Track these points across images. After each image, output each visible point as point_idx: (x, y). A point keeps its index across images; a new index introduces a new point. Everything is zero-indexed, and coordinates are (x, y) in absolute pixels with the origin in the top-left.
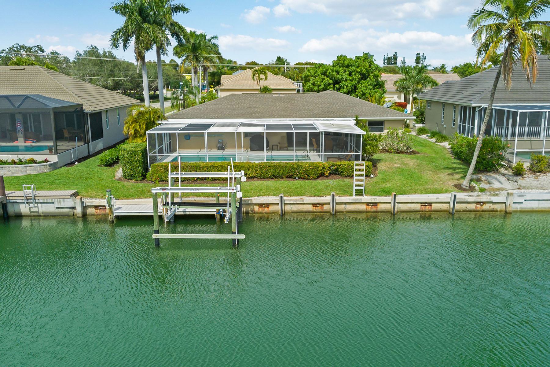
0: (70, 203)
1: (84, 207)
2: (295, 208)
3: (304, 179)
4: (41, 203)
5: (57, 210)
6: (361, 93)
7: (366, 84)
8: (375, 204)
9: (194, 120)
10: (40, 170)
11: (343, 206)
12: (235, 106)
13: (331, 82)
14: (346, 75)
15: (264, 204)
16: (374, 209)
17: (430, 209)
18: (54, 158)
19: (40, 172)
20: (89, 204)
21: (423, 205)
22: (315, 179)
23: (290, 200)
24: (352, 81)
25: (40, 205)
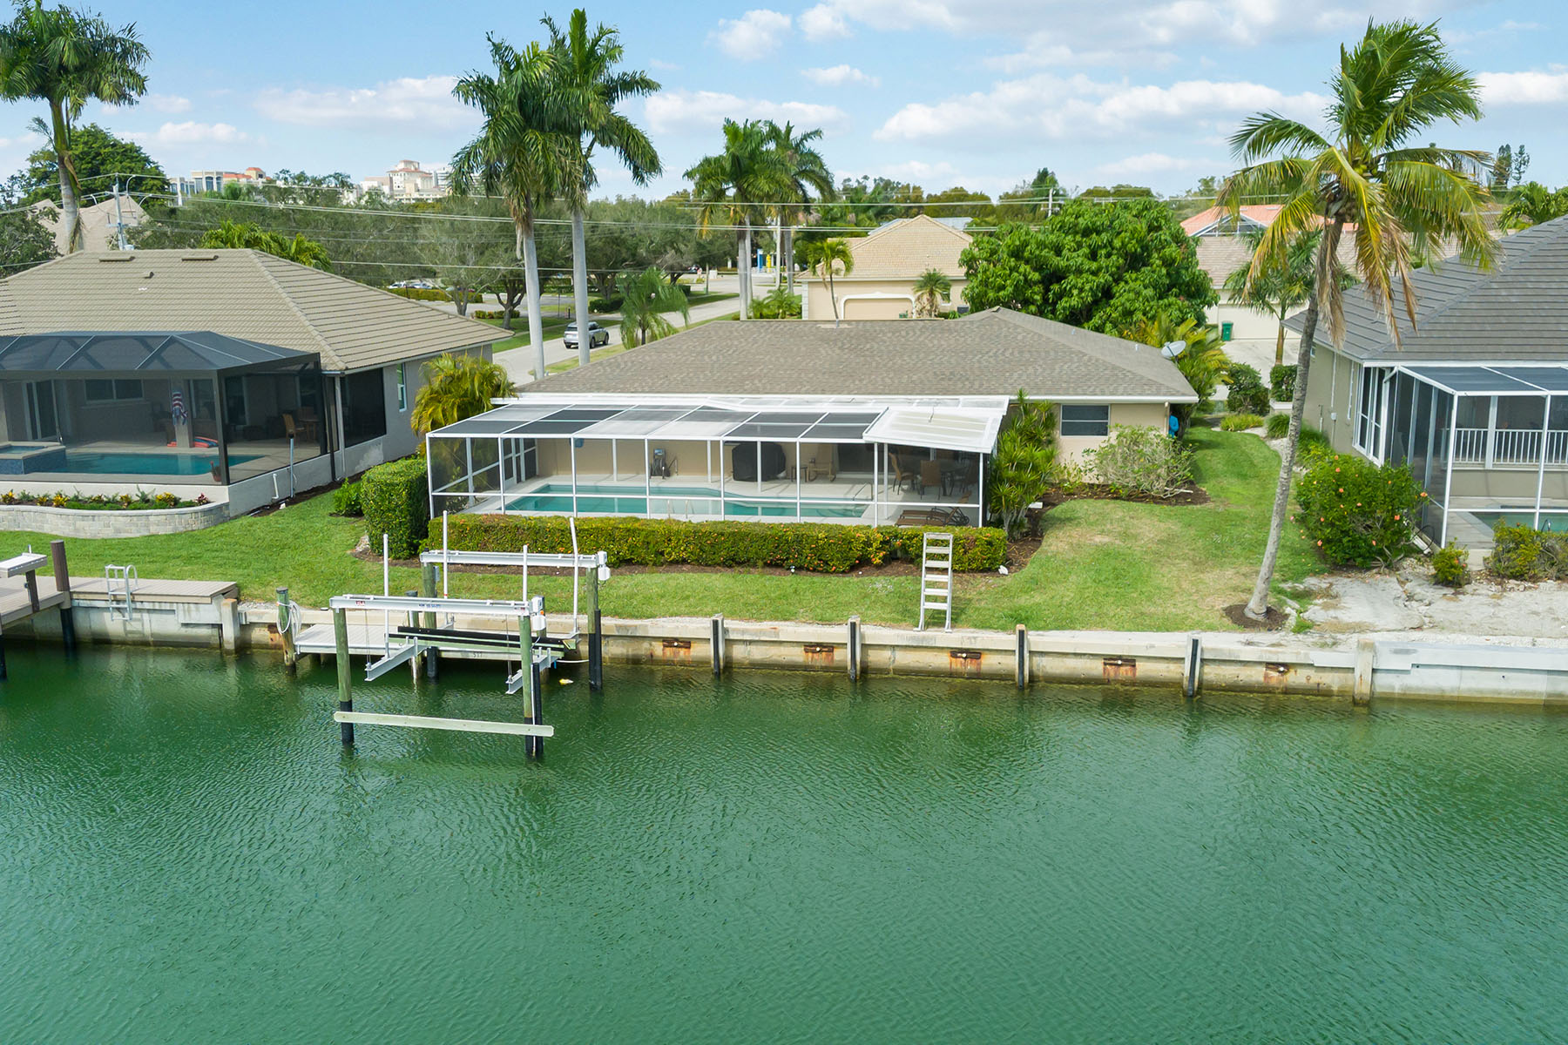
0: (209, 613)
1: (241, 625)
2: (758, 654)
3: (814, 570)
4: (149, 611)
5: (184, 631)
6: (1120, 309)
7: (1137, 285)
8: (975, 654)
9: (590, 395)
10: (180, 523)
11: (887, 654)
12: (710, 357)
13: (1036, 276)
14: (1079, 259)
15: (676, 640)
16: (971, 667)
17: (1130, 674)
18: (219, 495)
19: (181, 529)
20: (254, 619)
21: (1111, 664)
22: (843, 572)
23: (744, 632)
24: (1095, 273)
25: (146, 616)
